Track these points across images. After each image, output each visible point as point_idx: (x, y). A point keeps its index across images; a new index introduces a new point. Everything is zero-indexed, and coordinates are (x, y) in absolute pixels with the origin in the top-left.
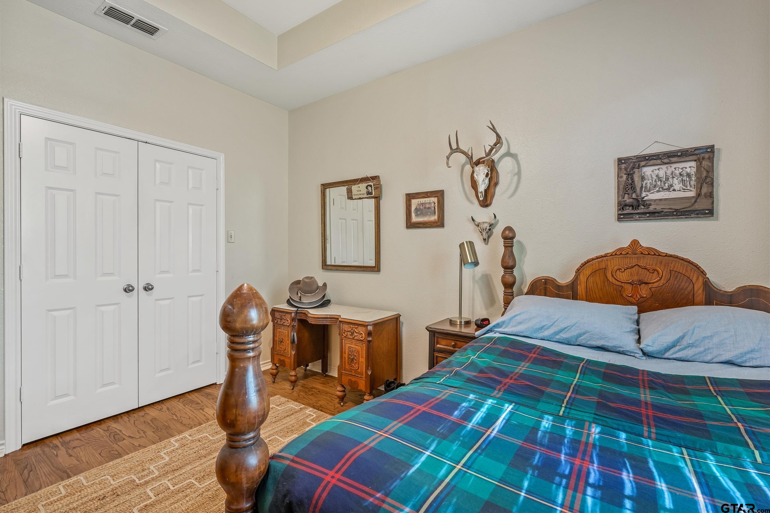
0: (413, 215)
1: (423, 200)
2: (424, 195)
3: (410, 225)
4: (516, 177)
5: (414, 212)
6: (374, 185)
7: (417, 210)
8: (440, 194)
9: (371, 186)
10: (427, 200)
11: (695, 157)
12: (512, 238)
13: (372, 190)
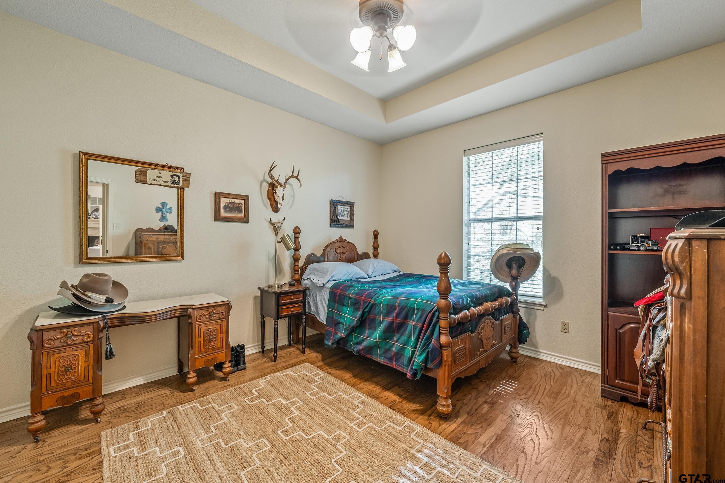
0: (222, 210)
1: (232, 200)
2: (234, 197)
3: (218, 218)
4: (292, 198)
5: (223, 208)
6: (182, 176)
7: (225, 207)
8: (246, 199)
9: (179, 177)
10: (236, 201)
11: (350, 205)
12: (299, 233)
13: (179, 180)
